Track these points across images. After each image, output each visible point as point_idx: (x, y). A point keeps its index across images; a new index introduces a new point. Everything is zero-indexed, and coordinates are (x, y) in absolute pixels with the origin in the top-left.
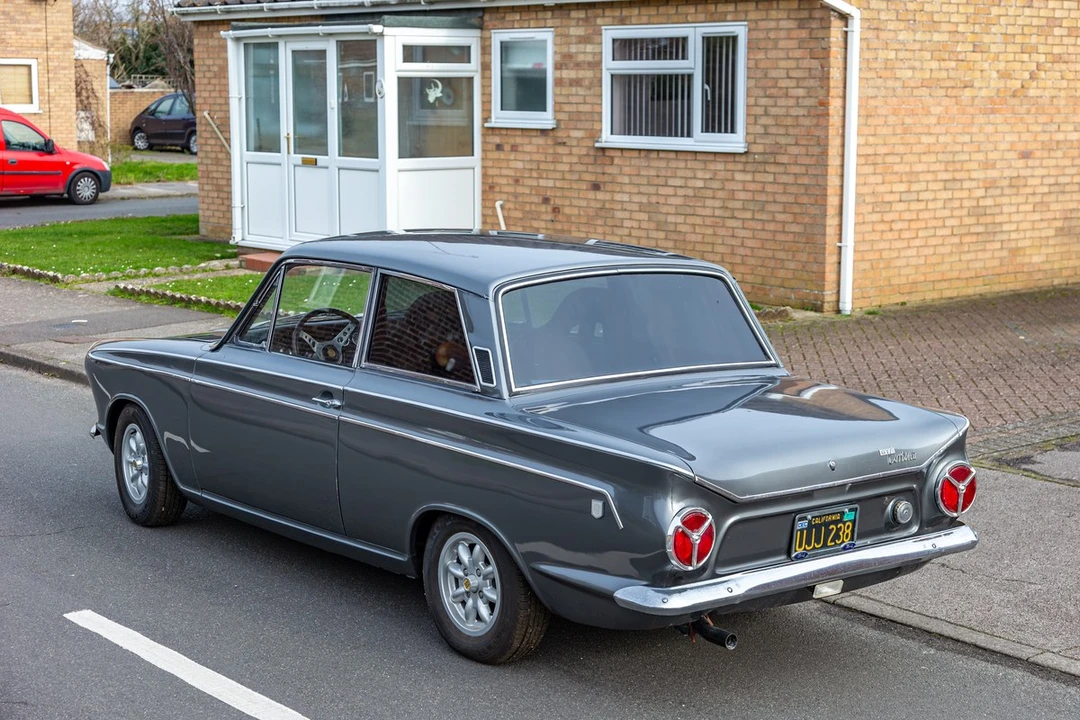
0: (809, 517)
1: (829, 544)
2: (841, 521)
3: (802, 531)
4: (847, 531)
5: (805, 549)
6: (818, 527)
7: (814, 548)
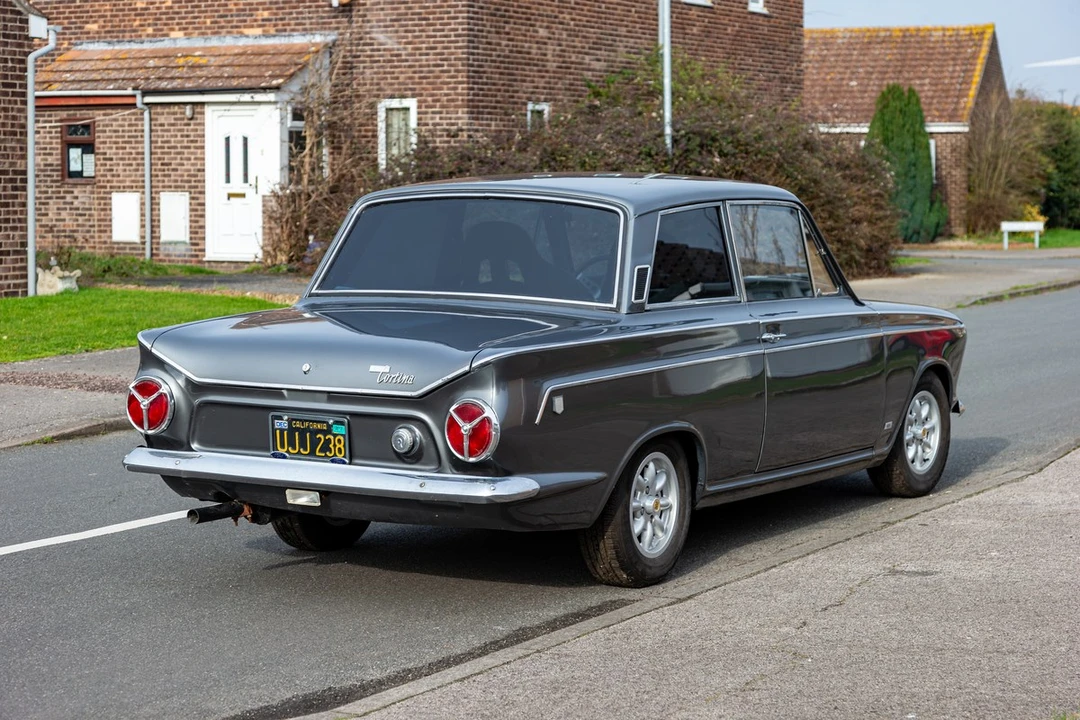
0: (286, 418)
1: (318, 454)
2: (328, 431)
3: (282, 431)
4: (338, 446)
5: (288, 452)
6: (303, 432)
7: (299, 453)
